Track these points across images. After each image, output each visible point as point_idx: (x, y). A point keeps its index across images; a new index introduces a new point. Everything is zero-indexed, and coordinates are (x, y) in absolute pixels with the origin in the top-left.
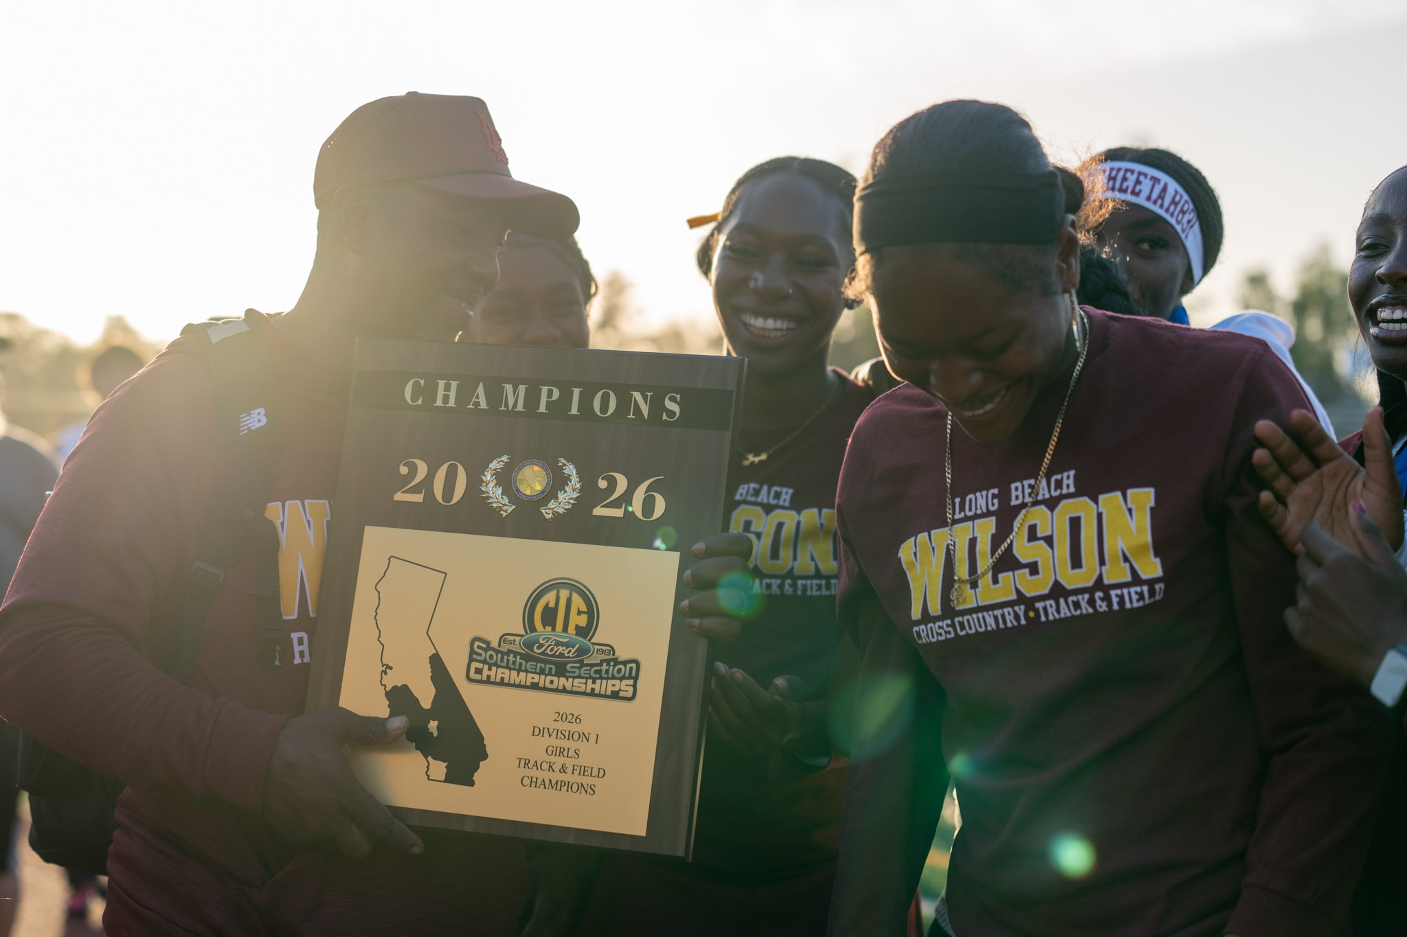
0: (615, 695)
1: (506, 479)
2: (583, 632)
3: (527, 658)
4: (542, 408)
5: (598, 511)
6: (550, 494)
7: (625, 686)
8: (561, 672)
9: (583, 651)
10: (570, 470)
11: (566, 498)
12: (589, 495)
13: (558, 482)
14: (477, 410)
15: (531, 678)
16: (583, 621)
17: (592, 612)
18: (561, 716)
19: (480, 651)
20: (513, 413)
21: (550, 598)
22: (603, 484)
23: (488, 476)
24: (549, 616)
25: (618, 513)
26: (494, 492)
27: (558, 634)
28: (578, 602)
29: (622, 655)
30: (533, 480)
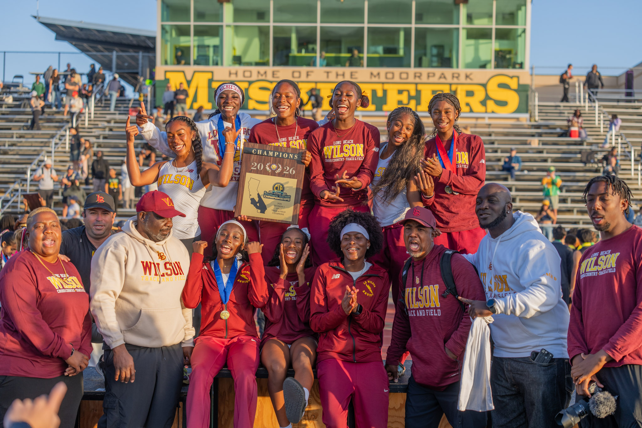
0: (287, 201)
1: (270, 166)
2: (282, 191)
3: (273, 194)
4: (275, 156)
5: (284, 172)
6: (277, 169)
7: (289, 199)
8: (278, 197)
9: (282, 194)
10: (280, 166)
11: (280, 170)
12: (283, 170)
13: (279, 167)
14: (264, 155)
15: (274, 198)
16: (282, 189)
17: (283, 188)
18: (278, 203)
19: (266, 194)
20: (271, 156)
21: (277, 185)
22: (285, 168)
23: (267, 166)
24: (277, 188)
25: (288, 173)
26: (268, 168)
27: (278, 191)
28: (281, 186)
29: (288, 195)
30: (274, 166)
